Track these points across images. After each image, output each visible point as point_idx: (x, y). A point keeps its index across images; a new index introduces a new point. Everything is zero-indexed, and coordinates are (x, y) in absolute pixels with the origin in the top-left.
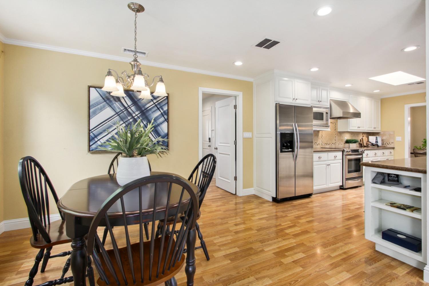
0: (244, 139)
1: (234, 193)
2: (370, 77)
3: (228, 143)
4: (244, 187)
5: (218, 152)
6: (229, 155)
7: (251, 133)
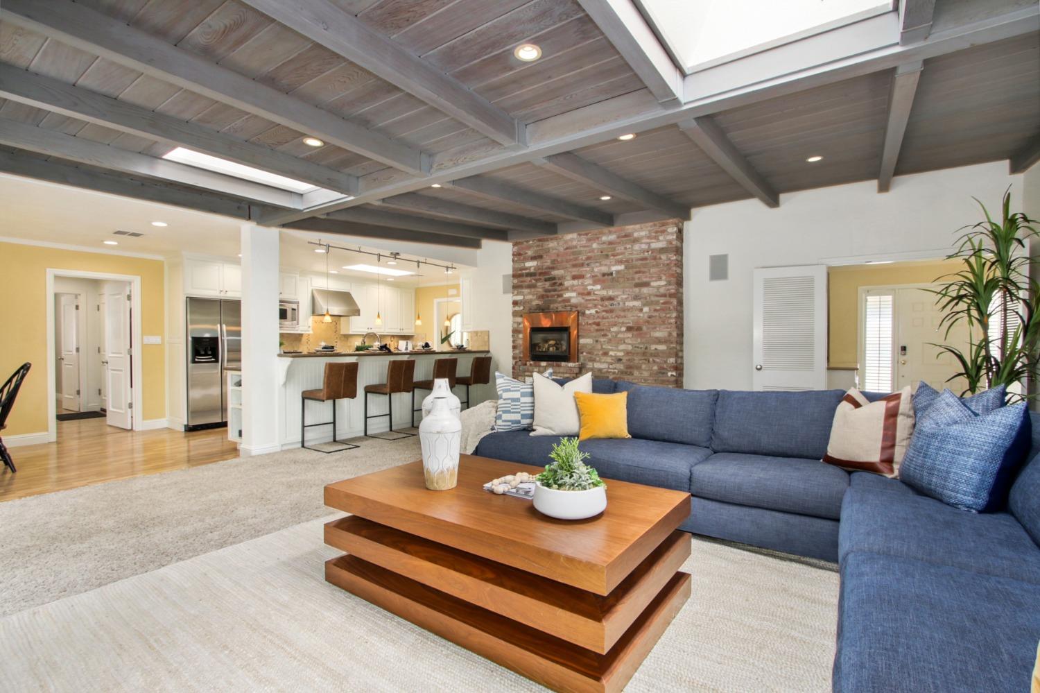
0: (145, 347)
1: (129, 428)
2: (345, 266)
3: (121, 353)
4: (145, 417)
5: (110, 368)
6: (121, 370)
7: (160, 337)
